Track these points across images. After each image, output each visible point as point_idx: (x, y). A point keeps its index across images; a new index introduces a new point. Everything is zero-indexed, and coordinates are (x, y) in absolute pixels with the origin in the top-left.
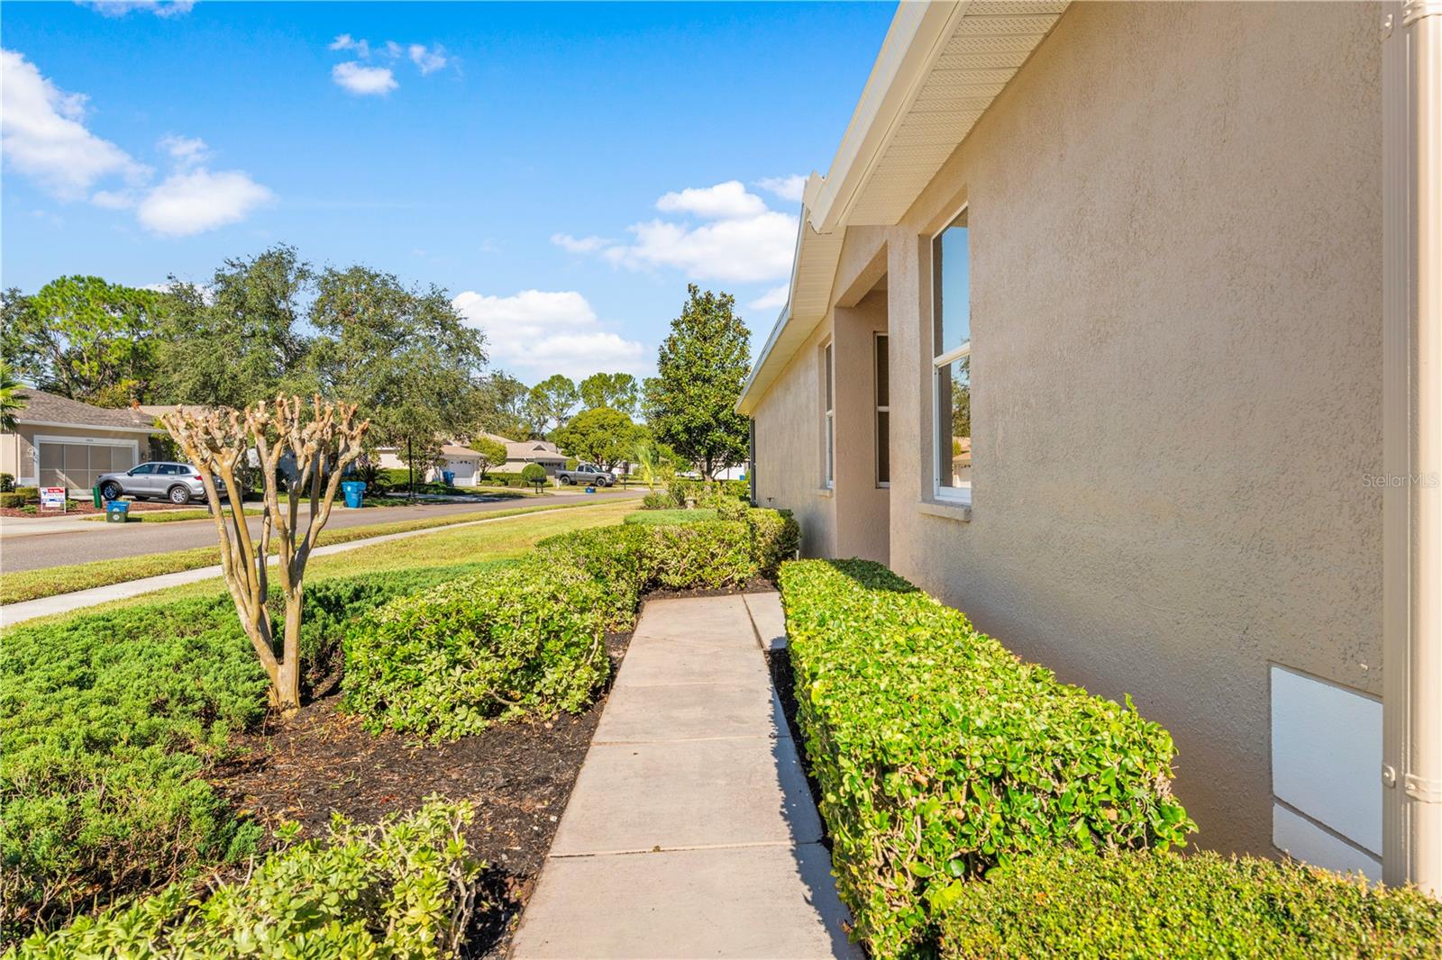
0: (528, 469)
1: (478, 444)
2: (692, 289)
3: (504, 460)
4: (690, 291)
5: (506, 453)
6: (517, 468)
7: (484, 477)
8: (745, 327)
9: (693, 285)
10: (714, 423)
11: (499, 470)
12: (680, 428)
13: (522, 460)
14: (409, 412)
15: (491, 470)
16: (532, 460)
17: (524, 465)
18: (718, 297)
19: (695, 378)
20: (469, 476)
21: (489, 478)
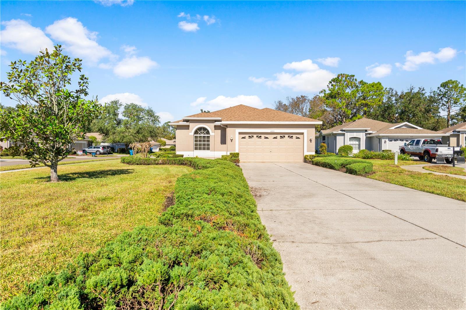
0: (171, 147)
1: (158, 141)
3: (165, 145)
5: (166, 143)
6: (168, 147)
7: (160, 149)
11: (164, 147)
13: (170, 145)
14: (144, 135)
15: (162, 147)
16: (173, 145)
17: (170, 146)
20: (156, 149)
21: (161, 150)
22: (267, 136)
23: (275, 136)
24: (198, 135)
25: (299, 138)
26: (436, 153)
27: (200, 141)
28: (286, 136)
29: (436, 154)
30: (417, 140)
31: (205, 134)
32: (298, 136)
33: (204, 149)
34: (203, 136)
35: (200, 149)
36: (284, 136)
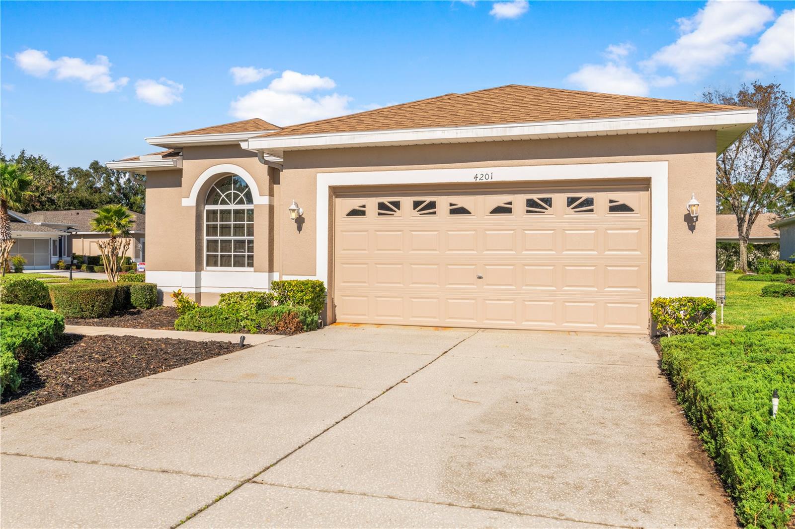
22: (461, 201)
23: (500, 200)
24: (219, 207)
25: (624, 208)
27: (225, 230)
28: (559, 199)
31: (239, 202)
32: (621, 197)
33: (239, 263)
34: (237, 212)
35: (225, 262)
36: (548, 202)
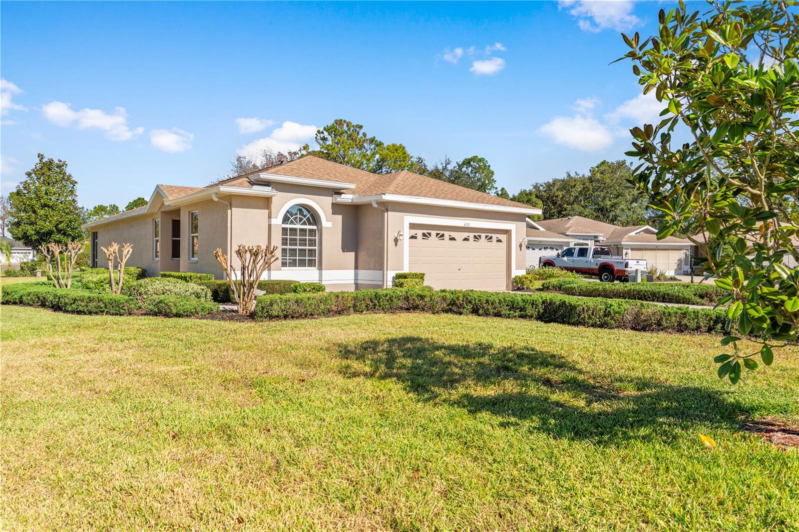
2: (41, 156)
4: (39, 157)
8: (73, 179)
9: (42, 154)
10: (55, 230)
12: (33, 232)
18: (56, 161)
19: (44, 206)
22: (452, 234)
23: (465, 235)
24: (290, 226)
25: (500, 241)
26: (627, 269)
27: (293, 241)
28: (483, 236)
29: (625, 271)
30: (580, 249)
31: (304, 224)
32: (499, 236)
33: (302, 263)
34: (301, 230)
36: (480, 237)
